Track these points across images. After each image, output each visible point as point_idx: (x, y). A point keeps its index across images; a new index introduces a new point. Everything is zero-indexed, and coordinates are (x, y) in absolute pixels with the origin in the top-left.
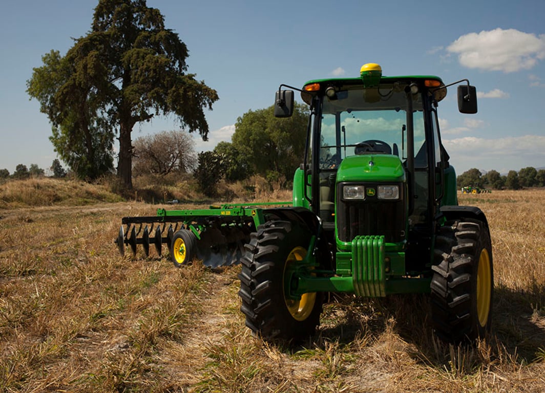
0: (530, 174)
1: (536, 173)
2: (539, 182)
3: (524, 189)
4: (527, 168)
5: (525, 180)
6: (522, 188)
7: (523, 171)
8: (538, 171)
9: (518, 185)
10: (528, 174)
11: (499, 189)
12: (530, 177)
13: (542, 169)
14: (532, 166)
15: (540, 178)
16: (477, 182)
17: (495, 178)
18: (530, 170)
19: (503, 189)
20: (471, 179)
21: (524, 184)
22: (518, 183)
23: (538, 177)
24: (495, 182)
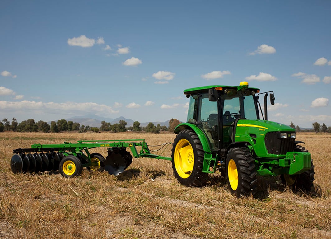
0: (63, 123)
1: (66, 123)
2: (68, 128)
3: (61, 132)
4: (62, 120)
5: (61, 127)
6: (60, 131)
7: (59, 122)
8: (67, 121)
9: (58, 130)
10: (62, 124)
11: (47, 132)
12: (63, 125)
13: (70, 121)
14: (65, 119)
15: (69, 126)
16: (33, 127)
17: (44, 125)
18: (63, 121)
19: (49, 132)
20: (30, 126)
21: (61, 129)
22: (58, 129)
23: (68, 125)
24: (44, 127)
